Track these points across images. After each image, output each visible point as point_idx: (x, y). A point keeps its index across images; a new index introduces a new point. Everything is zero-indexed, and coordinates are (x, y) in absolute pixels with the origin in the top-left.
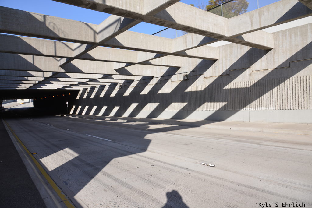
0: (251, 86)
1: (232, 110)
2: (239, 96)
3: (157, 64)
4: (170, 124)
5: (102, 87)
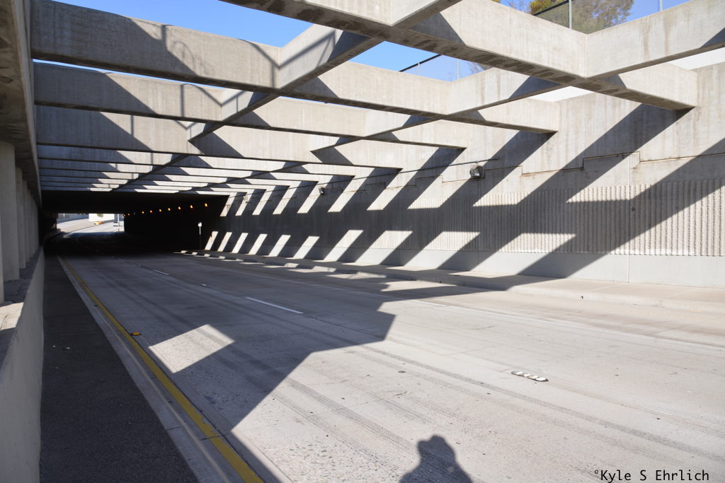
0: (635, 198)
1: (586, 252)
2: (606, 221)
3: (410, 141)
4: (436, 282)
5: (281, 191)
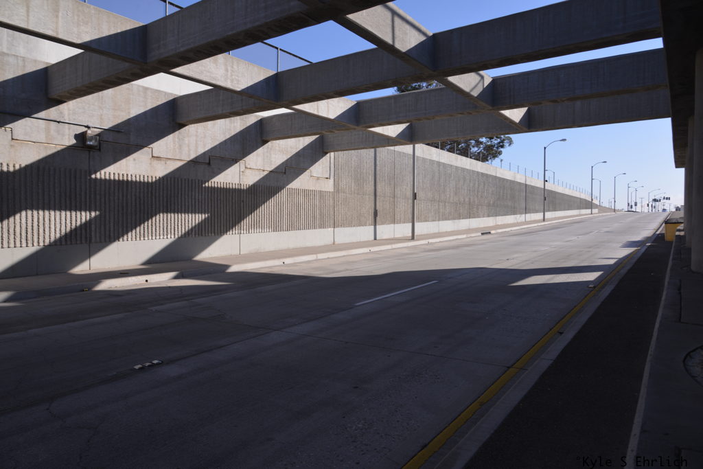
2: (227, 209)
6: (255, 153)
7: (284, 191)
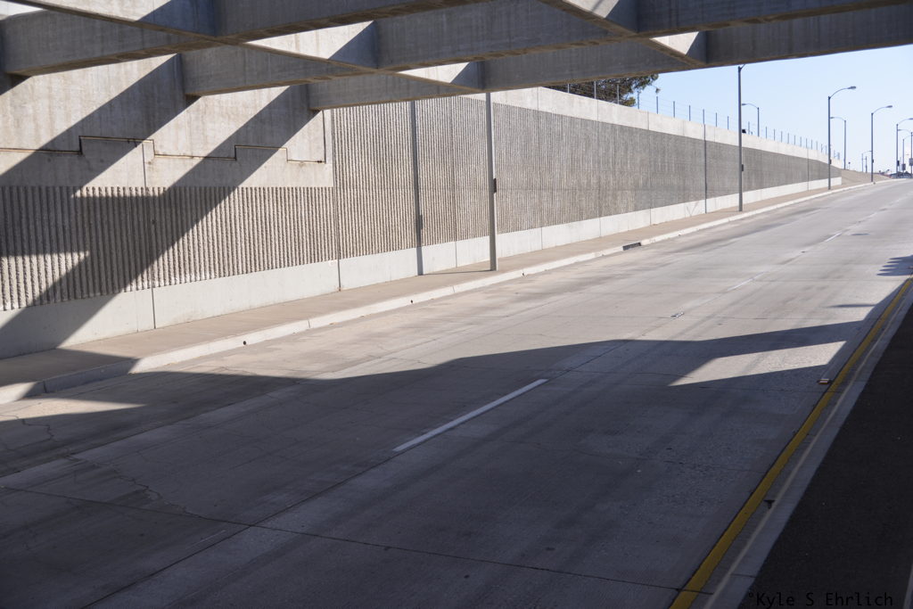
6: (172, 123)
7: (236, 196)
